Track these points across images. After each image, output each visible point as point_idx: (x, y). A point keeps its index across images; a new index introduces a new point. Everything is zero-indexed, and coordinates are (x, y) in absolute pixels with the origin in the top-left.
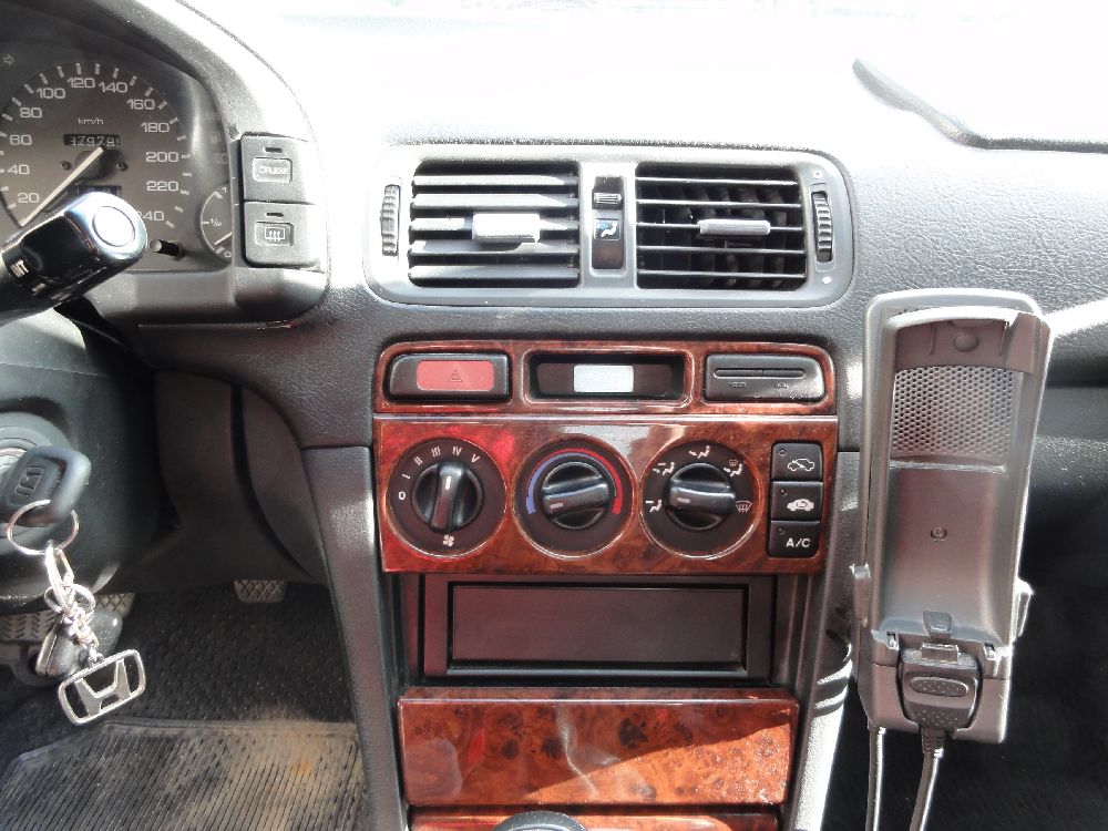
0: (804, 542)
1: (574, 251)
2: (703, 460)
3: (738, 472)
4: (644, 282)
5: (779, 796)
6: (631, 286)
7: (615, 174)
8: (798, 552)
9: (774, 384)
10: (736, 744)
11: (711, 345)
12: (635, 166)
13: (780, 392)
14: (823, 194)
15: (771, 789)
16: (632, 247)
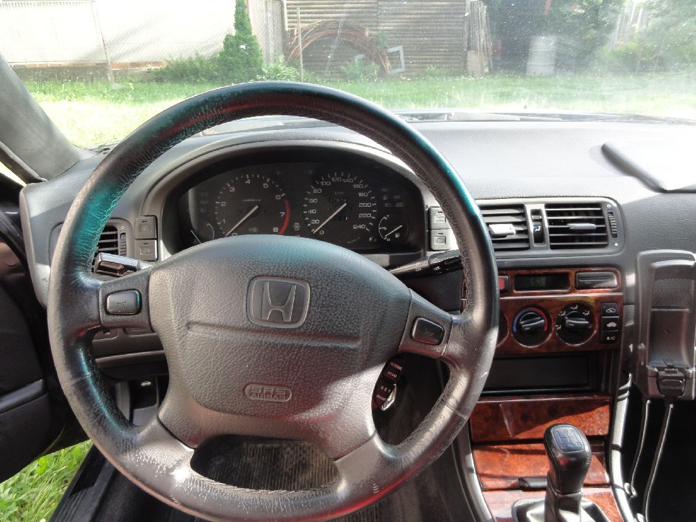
0: (613, 338)
1: (526, 237)
2: (575, 310)
3: (588, 314)
4: (553, 248)
5: (606, 432)
6: (548, 249)
7: (538, 208)
8: (611, 342)
9: (600, 282)
10: (590, 413)
11: (578, 269)
12: (544, 205)
13: (602, 285)
14: (611, 213)
15: (603, 429)
16: (547, 235)
